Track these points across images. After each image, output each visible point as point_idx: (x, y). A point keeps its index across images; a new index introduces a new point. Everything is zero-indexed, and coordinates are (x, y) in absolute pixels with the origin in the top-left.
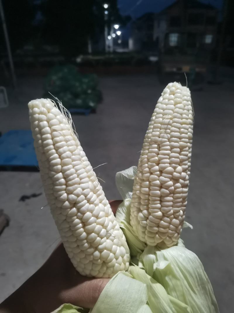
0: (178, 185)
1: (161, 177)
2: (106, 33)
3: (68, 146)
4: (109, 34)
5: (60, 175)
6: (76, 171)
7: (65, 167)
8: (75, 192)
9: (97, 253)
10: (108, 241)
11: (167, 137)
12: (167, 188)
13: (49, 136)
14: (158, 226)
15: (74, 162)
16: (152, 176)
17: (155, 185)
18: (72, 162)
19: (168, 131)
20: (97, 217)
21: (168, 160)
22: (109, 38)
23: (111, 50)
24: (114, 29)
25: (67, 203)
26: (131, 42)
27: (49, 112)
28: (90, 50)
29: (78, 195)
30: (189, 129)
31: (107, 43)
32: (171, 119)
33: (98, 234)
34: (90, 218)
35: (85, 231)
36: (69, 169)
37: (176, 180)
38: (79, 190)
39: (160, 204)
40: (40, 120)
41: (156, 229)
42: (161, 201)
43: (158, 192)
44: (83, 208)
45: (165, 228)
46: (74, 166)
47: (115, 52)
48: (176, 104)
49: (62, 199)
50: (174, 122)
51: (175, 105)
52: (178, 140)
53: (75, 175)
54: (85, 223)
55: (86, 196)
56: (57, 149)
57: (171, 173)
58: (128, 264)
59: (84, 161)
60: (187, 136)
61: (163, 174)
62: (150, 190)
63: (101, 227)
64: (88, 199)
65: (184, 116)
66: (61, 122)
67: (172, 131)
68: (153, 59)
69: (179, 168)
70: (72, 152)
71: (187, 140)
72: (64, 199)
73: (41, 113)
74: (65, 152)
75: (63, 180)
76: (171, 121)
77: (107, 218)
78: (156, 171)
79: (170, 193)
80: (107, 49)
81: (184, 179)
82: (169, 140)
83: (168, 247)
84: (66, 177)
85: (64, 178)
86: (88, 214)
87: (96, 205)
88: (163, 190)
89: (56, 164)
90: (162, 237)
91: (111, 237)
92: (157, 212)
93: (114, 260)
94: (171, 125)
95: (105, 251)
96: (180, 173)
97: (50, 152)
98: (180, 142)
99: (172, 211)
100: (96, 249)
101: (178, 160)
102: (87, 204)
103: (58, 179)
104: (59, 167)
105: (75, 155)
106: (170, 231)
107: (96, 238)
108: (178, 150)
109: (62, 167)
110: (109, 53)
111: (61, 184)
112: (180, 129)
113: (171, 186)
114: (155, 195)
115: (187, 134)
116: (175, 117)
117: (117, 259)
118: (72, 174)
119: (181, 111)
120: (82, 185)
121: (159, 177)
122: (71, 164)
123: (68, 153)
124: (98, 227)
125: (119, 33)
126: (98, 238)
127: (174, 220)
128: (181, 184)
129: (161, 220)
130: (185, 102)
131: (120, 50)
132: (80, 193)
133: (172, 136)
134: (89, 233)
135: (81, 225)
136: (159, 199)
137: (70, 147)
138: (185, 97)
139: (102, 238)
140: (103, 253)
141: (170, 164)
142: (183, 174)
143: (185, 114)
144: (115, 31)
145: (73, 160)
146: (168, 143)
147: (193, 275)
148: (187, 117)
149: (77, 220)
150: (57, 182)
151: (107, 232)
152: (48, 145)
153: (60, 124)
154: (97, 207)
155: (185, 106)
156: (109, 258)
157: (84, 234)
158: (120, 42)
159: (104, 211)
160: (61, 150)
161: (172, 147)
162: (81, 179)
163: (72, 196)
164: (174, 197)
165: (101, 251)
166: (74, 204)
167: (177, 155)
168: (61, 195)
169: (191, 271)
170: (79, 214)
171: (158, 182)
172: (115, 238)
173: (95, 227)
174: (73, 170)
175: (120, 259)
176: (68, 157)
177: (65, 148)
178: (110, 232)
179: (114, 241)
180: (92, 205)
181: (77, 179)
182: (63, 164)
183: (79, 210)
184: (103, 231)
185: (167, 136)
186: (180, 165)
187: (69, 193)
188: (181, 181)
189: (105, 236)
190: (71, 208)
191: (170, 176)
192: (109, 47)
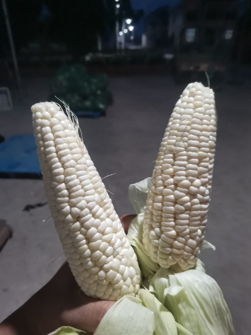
0: (196, 200)
1: (176, 192)
2: (117, 28)
3: (73, 154)
4: (120, 30)
5: (63, 185)
6: (81, 181)
7: (68, 178)
8: (79, 205)
9: (102, 273)
10: (115, 260)
11: (183, 146)
12: (182, 203)
13: (52, 142)
14: (172, 246)
15: (79, 172)
16: (166, 190)
17: (169, 200)
18: (77, 171)
19: (186, 138)
20: (103, 233)
21: (184, 172)
22: (121, 33)
23: (123, 46)
24: (126, 24)
25: (69, 217)
26: (144, 39)
27: (52, 117)
28: (100, 47)
29: (82, 209)
30: (211, 137)
31: (118, 39)
32: (189, 125)
33: (104, 252)
34: (95, 234)
35: (89, 248)
36: (72, 180)
37: (193, 195)
38: (83, 203)
39: (174, 221)
40: (43, 126)
41: (169, 249)
42: (175, 219)
43: (172, 208)
44: (87, 223)
45: (179, 249)
46: (78, 177)
47: (126, 50)
48: (196, 107)
49: (64, 212)
50: (193, 128)
51: (194, 109)
52: (197, 149)
53: (79, 186)
54: (89, 240)
55: (91, 209)
56: (60, 157)
57: (187, 187)
58: (138, 286)
59: (90, 171)
60: (207, 144)
61: (178, 188)
62: (163, 205)
63: (107, 244)
64: (93, 212)
65: (205, 121)
66: (65, 128)
67: (190, 139)
68: (168, 56)
69: (197, 182)
70: (76, 160)
71: (208, 149)
72: (67, 213)
73: (44, 118)
74: (68, 161)
75: (65, 192)
76: (189, 127)
77: (114, 235)
78: (171, 184)
79: (186, 210)
80: (118, 46)
81: (203, 194)
82: (186, 149)
83: (183, 271)
84: (69, 188)
85: (68, 189)
86: (93, 229)
87: (102, 220)
88: (178, 206)
89: (59, 174)
90: (175, 259)
91: (118, 256)
92: (170, 231)
93: (122, 281)
94: (188, 131)
95: (111, 271)
96: (198, 187)
97: (53, 160)
98: (199, 151)
99: (188, 230)
100: (101, 268)
101: (196, 172)
102: (92, 219)
103: (60, 190)
104: (62, 177)
105: (80, 164)
106: (185, 253)
107: (100, 257)
108: (196, 160)
109: (65, 177)
110: (121, 50)
111: (63, 196)
112: (199, 137)
113: (187, 202)
114: (169, 212)
115: (207, 142)
116: (194, 123)
117: (125, 280)
118: (75, 185)
119: (201, 115)
120: (87, 197)
121: (173, 191)
122: (75, 174)
123: (72, 162)
124: (103, 244)
125: (131, 28)
126: (104, 257)
127: (190, 241)
128: (200, 199)
129: (175, 239)
130: (206, 105)
131: (132, 47)
132: (84, 206)
133: (190, 145)
134: (93, 250)
135: (84, 241)
136: (172, 215)
137: (75, 156)
138: (207, 100)
139: (108, 257)
140: (108, 273)
141: (186, 176)
142: (202, 188)
143: (206, 119)
144: (127, 26)
145: (78, 170)
146: (185, 152)
147: (211, 304)
148: (208, 122)
149: (80, 236)
150: (60, 193)
151: (114, 250)
152: (50, 152)
153: (64, 130)
154: (103, 222)
155: (206, 110)
156: (116, 279)
157: (88, 252)
158: (132, 38)
159: (111, 227)
160: (64, 158)
161: (190, 157)
162: (85, 191)
163: (75, 210)
164: (191, 214)
165: (106, 271)
166: (78, 218)
167: (195, 166)
168: (63, 208)
169: (208, 299)
170: (83, 229)
171: (172, 197)
172: (123, 257)
173: (100, 244)
174: (77, 181)
175: (129, 280)
176: (71, 166)
177: (69, 156)
178: (117, 250)
179: (122, 260)
180: (97, 220)
181: (81, 191)
182: (66, 174)
183: (82, 225)
184: (109, 249)
185: (184, 144)
186: (198, 178)
187: (72, 205)
188: (199, 196)
189: (112, 254)
190: (74, 222)
191: (186, 190)
192: (120, 43)
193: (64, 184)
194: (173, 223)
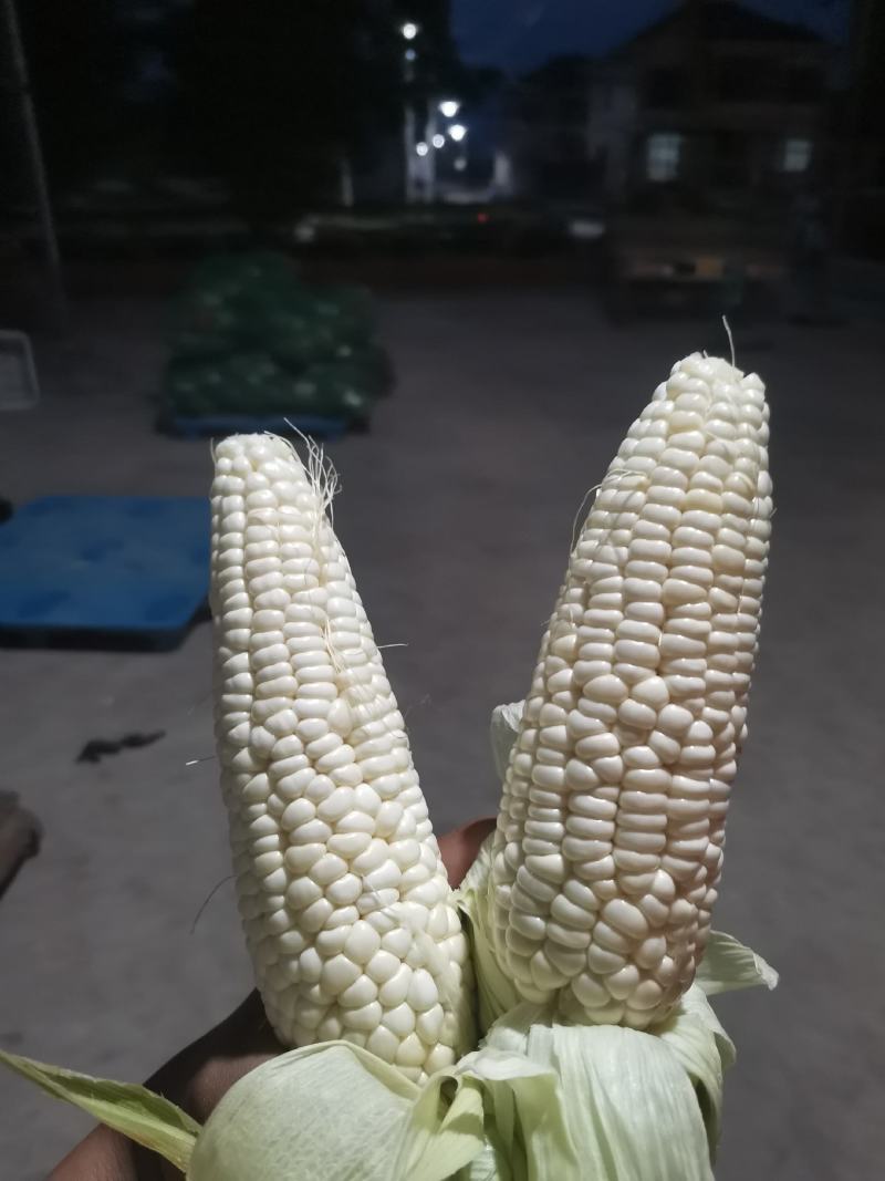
0: (642, 752)
1: (575, 714)
3: (285, 571)
5: (242, 659)
6: (293, 652)
7: (259, 636)
8: (271, 720)
9: (311, 956)
10: (363, 925)
11: (613, 557)
12: (588, 757)
13: (237, 537)
14: (547, 912)
15: (290, 626)
16: (550, 707)
17: (553, 744)
18: (287, 621)
19: (626, 533)
20: (334, 824)
21: (607, 648)
25: (244, 756)
27: (255, 469)
29: (279, 734)
30: (725, 532)
32: (641, 487)
33: (325, 886)
34: (306, 821)
35: (284, 865)
36: (267, 644)
37: (635, 732)
38: (286, 717)
39: (563, 822)
40: (226, 493)
41: (538, 922)
42: (567, 812)
43: (559, 771)
44: (287, 781)
45: (570, 924)
46: (287, 638)
48: (675, 429)
49: (232, 738)
50: (651, 500)
51: (667, 438)
52: (663, 569)
53: (284, 665)
54: (288, 837)
55: (306, 741)
56: (249, 576)
57: (615, 701)
60: (704, 555)
61: (583, 702)
62: (535, 761)
63: (342, 864)
64: (312, 752)
65: (704, 476)
66: (282, 501)
67: (637, 535)
69: (654, 684)
70: (292, 591)
71: (707, 573)
72: (239, 741)
73: (234, 472)
74: (267, 588)
75: (246, 678)
76: (640, 496)
77: (378, 843)
78: (561, 688)
79: (603, 783)
81: (680, 734)
82: (624, 571)
84: (256, 668)
85: (253, 672)
86: (303, 805)
87: (339, 783)
88: (576, 765)
89: (237, 625)
90: (561, 968)
92: (542, 853)
93: (374, 1007)
94: (636, 510)
95: (341, 959)
96: (657, 707)
97: (230, 585)
98: (669, 577)
99: (607, 862)
100: (312, 940)
101: (652, 649)
102: (308, 771)
103: (232, 672)
104: (245, 632)
105: (300, 602)
106: (596, 950)
107: (312, 900)
108: (655, 608)
109: (252, 633)
111: (238, 690)
112: (673, 529)
113: (608, 753)
114: (548, 785)
115: (706, 547)
116: (657, 481)
117: (386, 1008)
118: (272, 661)
119: (689, 456)
120: (301, 702)
121: (568, 711)
122: (281, 630)
123: (280, 594)
124: (328, 861)
126: (324, 903)
127: (619, 906)
128: (659, 751)
129: (560, 889)
130: (717, 423)
132: (285, 725)
133: (635, 555)
134: (294, 872)
135: (274, 839)
136: (555, 797)
137: (292, 577)
138: (723, 407)
139: (337, 906)
140: (330, 963)
141: (614, 662)
142: (674, 712)
143: (706, 469)
145: (290, 618)
146: (618, 579)
148: (717, 481)
149: (265, 821)
150: (229, 681)
151: (365, 891)
152: (225, 564)
153: (280, 505)
154: (342, 790)
155: (709, 440)
157: (279, 875)
159: (373, 814)
160: (257, 582)
161: (630, 596)
162: (300, 684)
163: (262, 734)
164: (621, 803)
165: (326, 954)
166: (265, 760)
167: (651, 629)
168: (233, 725)
170: (273, 798)
171: (560, 732)
172: (396, 927)
173: (316, 858)
174: (281, 649)
176: (274, 606)
177: (276, 576)
178: (374, 894)
179: (391, 934)
180: (324, 779)
181: (289, 681)
182: (256, 627)
183: (275, 780)
184: (347, 883)
185: (617, 553)
186: (659, 673)
187: (258, 720)
188: (659, 737)
189: (354, 904)
190: (254, 773)
191: (608, 709)
193: (245, 656)
194: (557, 827)
